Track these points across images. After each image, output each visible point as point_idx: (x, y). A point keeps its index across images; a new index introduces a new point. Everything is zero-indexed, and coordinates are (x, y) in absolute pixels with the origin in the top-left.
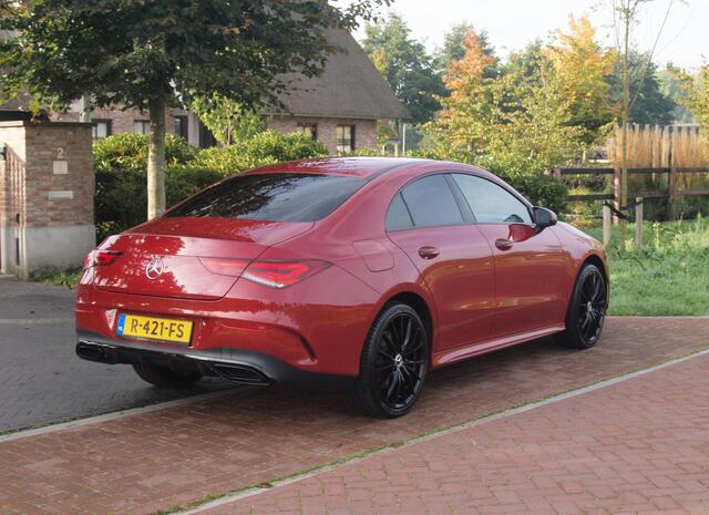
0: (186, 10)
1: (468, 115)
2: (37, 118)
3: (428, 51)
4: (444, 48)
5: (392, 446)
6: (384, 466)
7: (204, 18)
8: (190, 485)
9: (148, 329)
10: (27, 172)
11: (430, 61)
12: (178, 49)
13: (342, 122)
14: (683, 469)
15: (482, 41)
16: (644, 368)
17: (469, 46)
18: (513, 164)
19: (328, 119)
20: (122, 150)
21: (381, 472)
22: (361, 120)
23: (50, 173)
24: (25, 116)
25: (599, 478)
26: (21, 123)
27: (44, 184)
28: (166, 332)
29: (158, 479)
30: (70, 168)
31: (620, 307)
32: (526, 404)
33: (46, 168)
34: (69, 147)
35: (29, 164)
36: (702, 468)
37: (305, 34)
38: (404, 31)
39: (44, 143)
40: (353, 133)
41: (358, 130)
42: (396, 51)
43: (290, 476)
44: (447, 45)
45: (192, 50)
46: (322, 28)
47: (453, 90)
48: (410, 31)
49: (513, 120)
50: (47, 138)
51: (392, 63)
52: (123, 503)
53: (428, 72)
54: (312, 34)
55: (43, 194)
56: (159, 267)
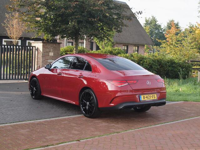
0: (83, 14)
1: (166, 45)
2: (46, 41)
3: (162, 27)
4: (167, 26)
5: (117, 133)
6: (112, 138)
7: (88, 16)
8: (58, 139)
10: (42, 55)
11: (163, 30)
12: (81, 24)
13: (135, 45)
14: (192, 145)
15: (177, 25)
16: (196, 117)
17: (172, 26)
18: (177, 58)
19: (131, 44)
20: (69, 50)
21: (110, 140)
22: (140, 45)
23: (49, 55)
24: (42, 40)
25: (168, 146)
26: (41, 42)
27: (47, 58)
29: (51, 137)
30: (54, 54)
31: (196, 100)
32: (158, 124)
33: (48, 54)
34: (54, 49)
35: (43, 53)
36: (198, 145)
37: (118, 21)
38: (156, 21)
39: (47, 47)
40: (138, 48)
41: (139, 48)
42: (153, 27)
43: (86, 139)
44: (167, 25)
45: (84, 24)
46: (122, 20)
47: (167, 38)
48: (157, 21)
49: (179, 46)
50: (48, 46)
51: (152, 30)
52: (39, 142)
53: (162, 33)
54: (119, 21)
55: (46, 61)
56: (149, 82)
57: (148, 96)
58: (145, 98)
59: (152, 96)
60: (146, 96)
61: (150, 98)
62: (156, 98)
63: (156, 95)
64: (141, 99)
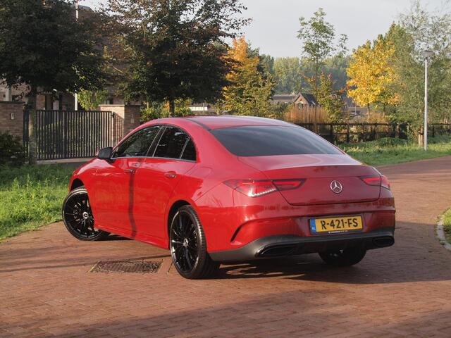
9: (334, 225)
10: (124, 123)
27: (129, 127)
28: (346, 225)
30: (135, 121)
33: (129, 121)
34: (135, 114)
35: (125, 120)
39: (129, 112)
56: (338, 185)
57: (334, 219)
58: (326, 226)
59: (349, 220)
60: (328, 221)
61: (341, 225)
62: (360, 226)
63: (359, 219)
64: (313, 228)
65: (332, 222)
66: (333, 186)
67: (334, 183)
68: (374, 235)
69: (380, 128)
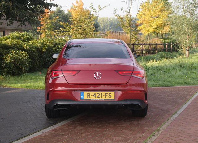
56: (99, 75)
57: (96, 93)
58: (90, 96)
59: (106, 94)
60: (92, 93)
62: (113, 97)
63: (113, 94)
64: (82, 97)
65: (95, 94)
66: (96, 74)
67: (97, 74)
68: (123, 103)
69: (158, 47)
